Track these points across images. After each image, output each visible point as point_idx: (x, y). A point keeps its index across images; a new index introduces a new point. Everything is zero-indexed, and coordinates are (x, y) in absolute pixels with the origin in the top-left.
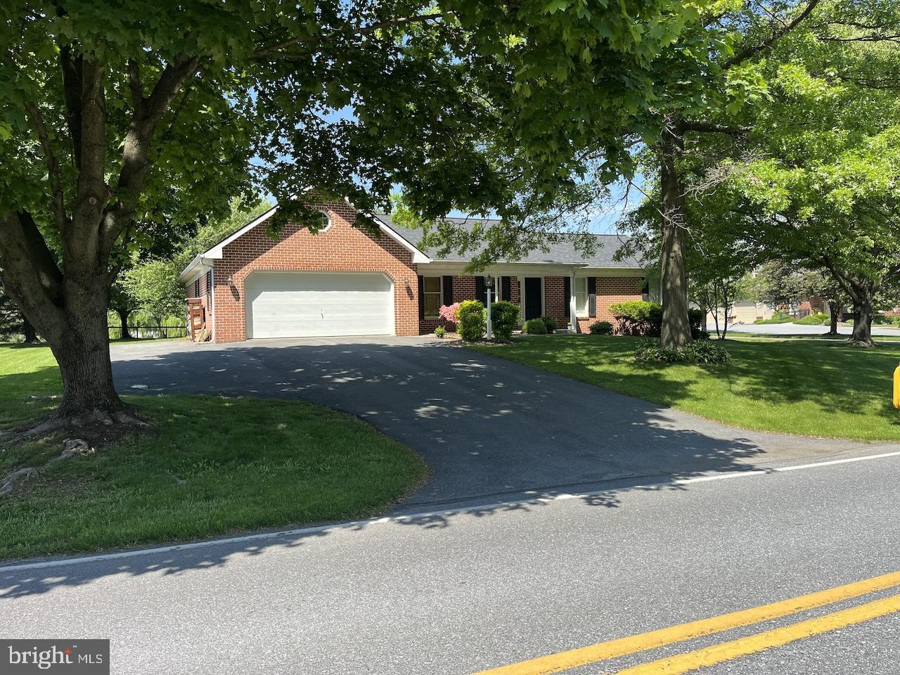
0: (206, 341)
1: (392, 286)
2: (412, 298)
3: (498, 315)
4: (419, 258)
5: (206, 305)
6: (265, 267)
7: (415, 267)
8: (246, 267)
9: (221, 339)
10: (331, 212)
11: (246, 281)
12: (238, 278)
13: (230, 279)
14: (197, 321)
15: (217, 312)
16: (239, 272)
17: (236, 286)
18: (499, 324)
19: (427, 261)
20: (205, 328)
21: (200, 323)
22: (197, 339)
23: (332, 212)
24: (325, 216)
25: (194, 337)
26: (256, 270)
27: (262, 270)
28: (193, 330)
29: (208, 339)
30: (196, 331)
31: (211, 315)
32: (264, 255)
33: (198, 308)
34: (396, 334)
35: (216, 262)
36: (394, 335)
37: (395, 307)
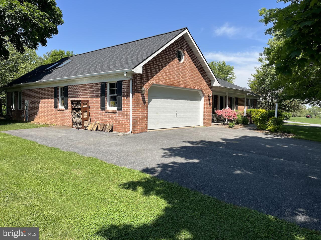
1: (203, 98)
2: (210, 105)
4: (216, 84)
7: (212, 88)
8: (149, 81)
11: (149, 91)
12: (145, 89)
14: (85, 116)
16: (146, 84)
17: (144, 94)
19: (218, 85)
21: (87, 116)
23: (185, 52)
24: (181, 53)
26: (154, 84)
27: (156, 84)
32: (158, 75)
33: (86, 106)
34: (204, 125)
35: (135, 76)
36: (203, 126)
37: (204, 110)
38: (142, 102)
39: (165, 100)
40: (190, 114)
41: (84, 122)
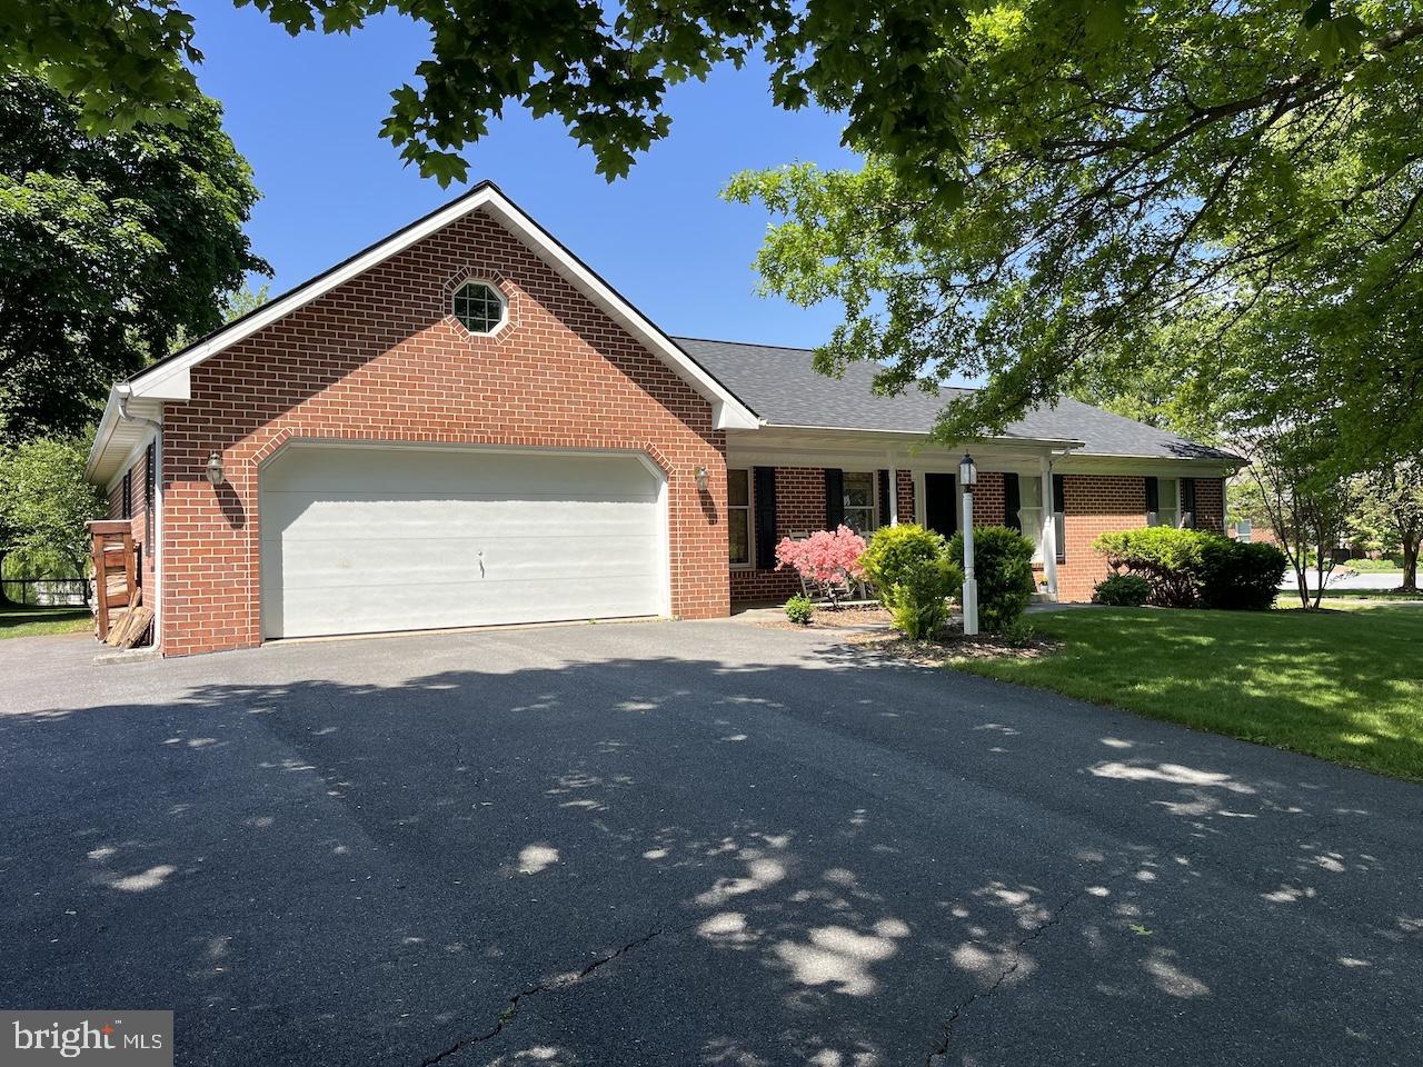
0: (136, 645)
1: (665, 488)
2: (713, 519)
3: (991, 566)
4: (732, 416)
5: (143, 540)
6: (322, 430)
7: (719, 439)
8: (267, 428)
9: (182, 642)
10: (509, 285)
11: (264, 471)
12: (240, 463)
13: (214, 463)
14: (116, 585)
15: (171, 561)
16: (244, 443)
17: (234, 484)
18: (993, 591)
19: (753, 423)
20: (140, 604)
21: (124, 588)
22: (113, 638)
23: (511, 286)
24: (491, 296)
25: (105, 629)
26: (296, 439)
27: (313, 439)
28: (104, 611)
29: (144, 640)
30: (114, 613)
31: (153, 569)
32: (320, 397)
33: (119, 547)
34: (675, 613)
35: (172, 411)
36: (669, 616)
37: (672, 542)
38: (219, 520)
39: (401, 503)
40: (584, 563)
41: (110, 610)
